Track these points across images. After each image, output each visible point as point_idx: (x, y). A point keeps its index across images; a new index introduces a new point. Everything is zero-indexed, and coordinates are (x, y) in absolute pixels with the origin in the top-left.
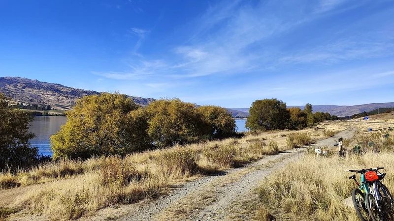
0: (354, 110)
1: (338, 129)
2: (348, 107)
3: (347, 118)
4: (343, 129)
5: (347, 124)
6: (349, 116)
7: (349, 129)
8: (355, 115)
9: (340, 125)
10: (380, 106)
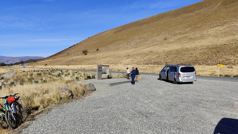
0: (16, 59)
1: (4, 72)
2: (12, 58)
3: (12, 65)
4: (7, 72)
5: (11, 68)
6: (13, 63)
7: (12, 71)
8: (17, 63)
9: (6, 69)
10: (31, 58)
